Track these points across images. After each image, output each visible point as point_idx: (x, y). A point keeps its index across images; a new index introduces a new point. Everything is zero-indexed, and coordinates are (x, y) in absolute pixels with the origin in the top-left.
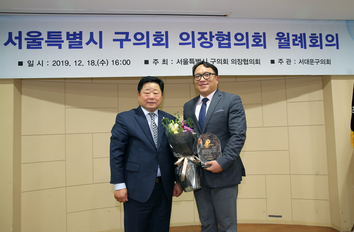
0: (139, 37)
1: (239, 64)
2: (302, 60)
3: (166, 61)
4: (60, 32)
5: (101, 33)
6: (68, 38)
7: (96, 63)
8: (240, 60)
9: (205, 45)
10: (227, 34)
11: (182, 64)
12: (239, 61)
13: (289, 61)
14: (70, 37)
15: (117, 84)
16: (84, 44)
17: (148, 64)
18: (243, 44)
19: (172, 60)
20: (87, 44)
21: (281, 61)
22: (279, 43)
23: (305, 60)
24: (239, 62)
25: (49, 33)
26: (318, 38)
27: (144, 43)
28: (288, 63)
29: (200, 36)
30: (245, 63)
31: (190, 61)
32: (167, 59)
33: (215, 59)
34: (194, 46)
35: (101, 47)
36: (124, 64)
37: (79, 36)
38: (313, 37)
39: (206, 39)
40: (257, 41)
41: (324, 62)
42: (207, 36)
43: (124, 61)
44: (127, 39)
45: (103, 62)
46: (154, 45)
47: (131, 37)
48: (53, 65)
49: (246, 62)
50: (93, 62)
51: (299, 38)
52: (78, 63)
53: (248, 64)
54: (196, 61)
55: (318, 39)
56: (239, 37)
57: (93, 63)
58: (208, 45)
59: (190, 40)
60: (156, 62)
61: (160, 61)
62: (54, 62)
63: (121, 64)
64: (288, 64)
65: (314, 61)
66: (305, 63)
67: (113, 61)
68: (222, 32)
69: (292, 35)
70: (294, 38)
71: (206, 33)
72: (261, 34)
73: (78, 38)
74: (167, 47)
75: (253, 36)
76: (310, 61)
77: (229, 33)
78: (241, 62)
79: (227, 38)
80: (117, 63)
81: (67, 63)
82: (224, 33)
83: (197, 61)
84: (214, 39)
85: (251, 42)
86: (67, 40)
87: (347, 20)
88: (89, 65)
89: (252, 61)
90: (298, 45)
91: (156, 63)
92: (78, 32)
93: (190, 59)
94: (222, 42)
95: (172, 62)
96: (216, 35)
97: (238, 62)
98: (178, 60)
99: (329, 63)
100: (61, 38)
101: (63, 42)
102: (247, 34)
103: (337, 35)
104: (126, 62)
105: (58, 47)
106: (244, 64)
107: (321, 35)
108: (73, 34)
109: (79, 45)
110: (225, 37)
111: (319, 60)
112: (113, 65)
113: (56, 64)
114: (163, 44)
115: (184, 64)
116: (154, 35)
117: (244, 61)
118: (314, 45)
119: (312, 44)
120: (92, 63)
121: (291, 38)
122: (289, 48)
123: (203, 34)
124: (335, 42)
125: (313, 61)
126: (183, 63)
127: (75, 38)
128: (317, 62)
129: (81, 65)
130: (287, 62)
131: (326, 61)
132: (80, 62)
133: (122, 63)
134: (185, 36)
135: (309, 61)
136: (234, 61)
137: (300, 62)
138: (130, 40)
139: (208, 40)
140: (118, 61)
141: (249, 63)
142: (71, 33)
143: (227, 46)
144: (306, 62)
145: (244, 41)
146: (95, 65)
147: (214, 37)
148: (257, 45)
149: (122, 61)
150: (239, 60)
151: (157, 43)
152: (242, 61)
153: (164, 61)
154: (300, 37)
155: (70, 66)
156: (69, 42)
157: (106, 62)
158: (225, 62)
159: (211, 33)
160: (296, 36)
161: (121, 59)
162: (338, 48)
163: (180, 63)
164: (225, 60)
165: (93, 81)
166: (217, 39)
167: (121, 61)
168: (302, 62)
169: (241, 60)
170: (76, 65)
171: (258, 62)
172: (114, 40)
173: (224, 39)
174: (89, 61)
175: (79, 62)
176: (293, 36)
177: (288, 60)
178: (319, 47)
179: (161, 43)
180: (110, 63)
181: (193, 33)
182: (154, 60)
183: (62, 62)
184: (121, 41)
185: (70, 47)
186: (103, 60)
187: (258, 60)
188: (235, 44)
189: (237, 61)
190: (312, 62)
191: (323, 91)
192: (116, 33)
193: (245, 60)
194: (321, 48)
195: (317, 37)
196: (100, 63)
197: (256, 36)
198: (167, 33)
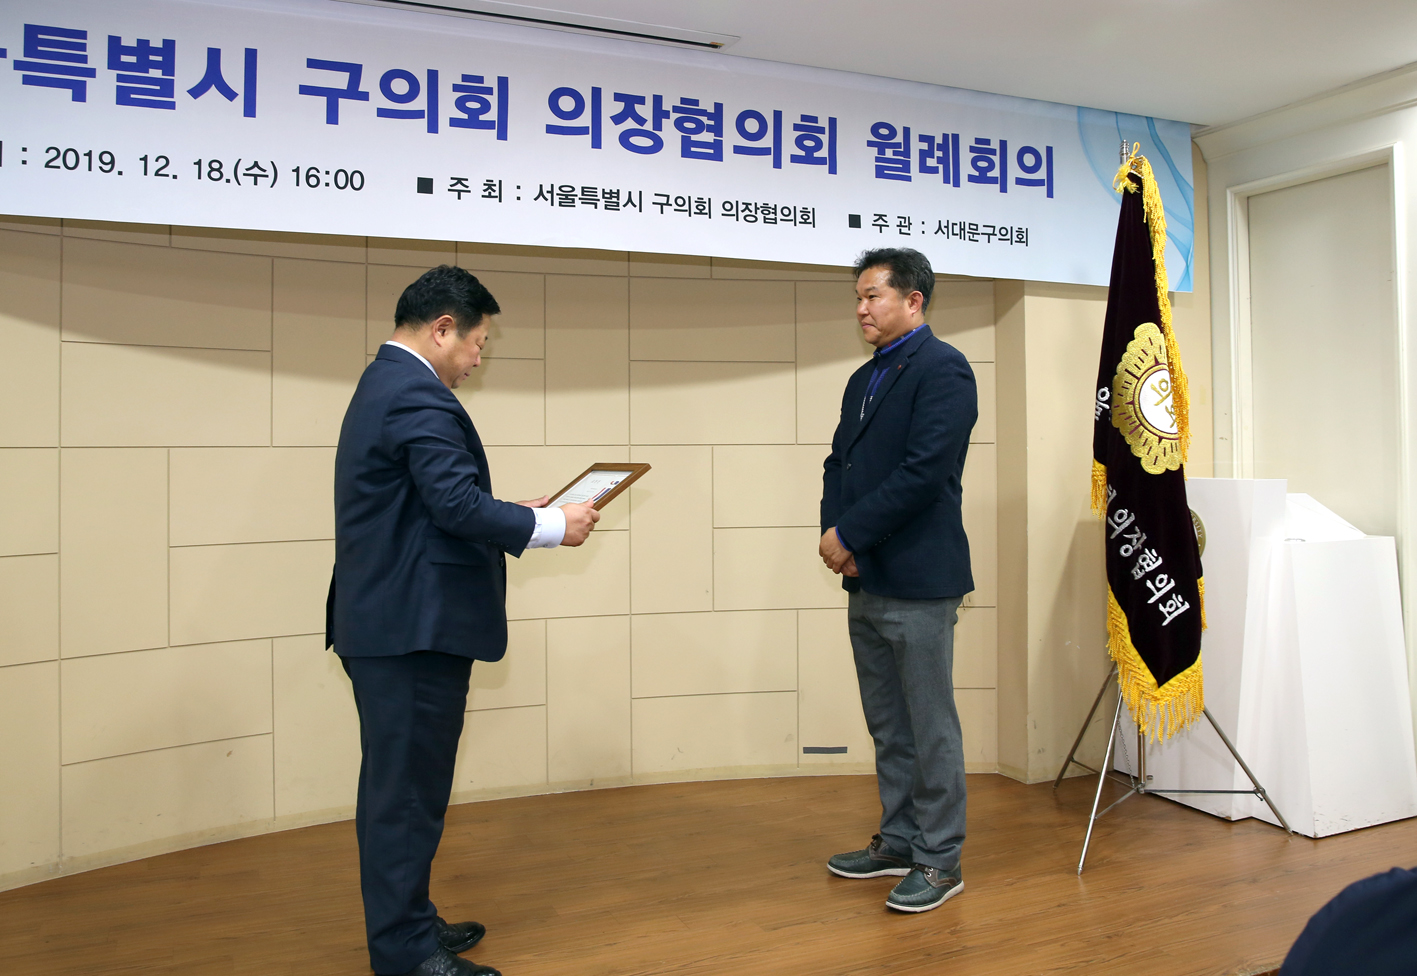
0: (400, 86)
1: (748, 218)
2: (944, 224)
3: (496, 188)
4: (83, 34)
5: (251, 56)
6: (114, 63)
7: (228, 172)
8: (752, 208)
9: (636, 140)
10: (711, 110)
11: (552, 205)
12: (747, 208)
13: (907, 224)
14: (125, 58)
15: (270, 260)
16: (180, 94)
17: (430, 191)
18: (764, 152)
19: (519, 187)
20: (196, 92)
21: (880, 222)
22: (877, 159)
23: (953, 224)
24: (747, 212)
25: (31, 32)
26: (995, 155)
27: (418, 114)
28: (904, 230)
29: (620, 107)
30: (767, 217)
31: (583, 194)
32: (500, 182)
33: (668, 197)
34: (597, 143)
35: (250, 110)
36: (342, 184)
37: (160, 59)
38: (981, 149)
39: (641, 121)
40: (809, 143)
41: (1008, 236)
42: (645, 111)
43: (341, 174)
44: (354, 92)
45: (256, 171)
46: (454, 122)
47: (370, 82)
48: (47, 166)
49: (769, 215)
50: (216, 165)
51: (940, 147)
52: (153, 166)
53: (776, 223)
54: (604, 197)
55: (996, 159)
56: (752, 126)
57: (215, 169)
58: (647, 142)
59: (585, 120)
60: (459, 185)
61: (477, 186)
62: (53, 153)
63: (327, 185)
64: (901, 233)
65: (981, 230)
66: (953, 234)
67: (297, 170)
68: (696, 102)
69: (920, 136)
70: (925, 146)
71: (641, 100)
72: (823, 123)
73: (156, 65)
74: (502, 135)
75: (797, 127)
76: (967, 229)
77: (719, 107)
78: (753, 213)
79: (712, 123)
80: (311, 177)
81: (109, 163)
82: (701, 106)
83: (606, 196)
84: (668, 125)
85: (789, 148)
86: (111, 66)
87: (1079, 107)
88: (200, 178)
89: (789, 214)
90: (934, 170)
91: (459, 192)
92: (156, 43)
93: (583, 188)
94: (694, 138)
95: (518, 193)
96: (676, 109)
97: (743, 211)
98: (541, 186)
99: (1024, 240)
100: (84, 59)
101: (91, 73)
102: (778, 115)
103: (1049, 150)
104: (349, 180)
105: (69, 92)
106: (765, 222)
107: (1003, 144)
108: (135, 45)
109: (161, 96)
110: (704, 119)
111: (994, 227)
112: (298, 185)
113: (59, 162)
114: (489, 125)
115: (560, 205)
116: (456, 88)
117: (762, 212)
118: (981, 178)
119: (977, 174)
120: (213, 169)
121: (916, 146)
122: (909, 179)
123: (630, 101)
124: (1042, 174)
125: (977, 230)
126: (557, 199)
127: (144, 65)
128: (989, 235)
129: (167, 176)
130: (900, 225)
131: (1015, 234)
132: (162, 162)
133: (330, 179)
134: (567, 104)
135: (964, 230)
136: (729, 209)
137: (940, 228)
138: (365, 96)
139: (649, 126)
140: (318, 171)
141: (778, 220)
142: (129, 41)
143: (712, 151)
144: (957, 230)
145: (767, 142)
146: (224, 179)
147: (667, 115)
148: (808, 158)
149: (332, 174)
150: (747, 205)
151: (465, 116)
152: (757, 209)
153: (489, 185)
154: (943, 147)
155: (120, 173)
156: (120, 78)
157: (270, 172)
158: (703, 208)
159: (658, 100)
160: (929, 139)
161: (328, 163)
162: (1050, 194)
163: (546, 199)
164: (700, 201)
165: (177, 240)
166: (679, 124)
167: (327, 173)
168: (945, 230)
169: (753, 205)
170: (146, 174)
171: (807, 217)
172: (305, 90)
173: (700, 128)
174: (199, 163)
175: (157, 160)
176: (922, 138)
177: (903, 220)
178: (998, 186)
179: (482, 118)
180: (286, 177)
181: (596, 93)
182: (452, 178)
183: (87, 157)
184: (332, 96)
185: (123, 97)
186: (256, 164)
187: (810, 210)
188: (738, 150)
189: (743, 207)
190: (973, 234)
191: (996, 332)
192: (313, 64)
193: (766, 207)
194: (1004, 189)
195: (993, 152)
196: (245, 175)
197: (808, 128)
198: (503, 83)
